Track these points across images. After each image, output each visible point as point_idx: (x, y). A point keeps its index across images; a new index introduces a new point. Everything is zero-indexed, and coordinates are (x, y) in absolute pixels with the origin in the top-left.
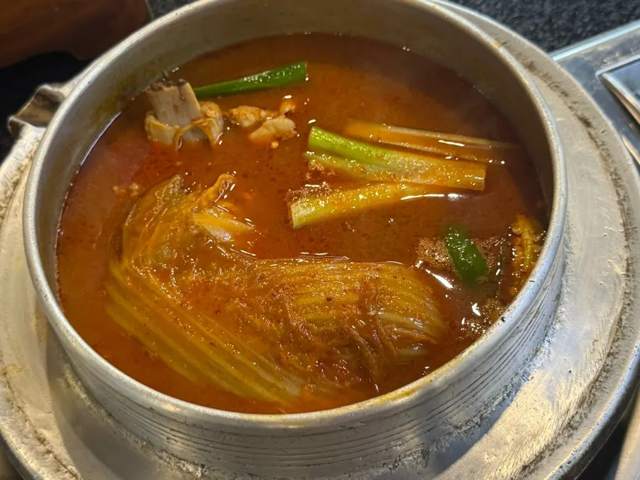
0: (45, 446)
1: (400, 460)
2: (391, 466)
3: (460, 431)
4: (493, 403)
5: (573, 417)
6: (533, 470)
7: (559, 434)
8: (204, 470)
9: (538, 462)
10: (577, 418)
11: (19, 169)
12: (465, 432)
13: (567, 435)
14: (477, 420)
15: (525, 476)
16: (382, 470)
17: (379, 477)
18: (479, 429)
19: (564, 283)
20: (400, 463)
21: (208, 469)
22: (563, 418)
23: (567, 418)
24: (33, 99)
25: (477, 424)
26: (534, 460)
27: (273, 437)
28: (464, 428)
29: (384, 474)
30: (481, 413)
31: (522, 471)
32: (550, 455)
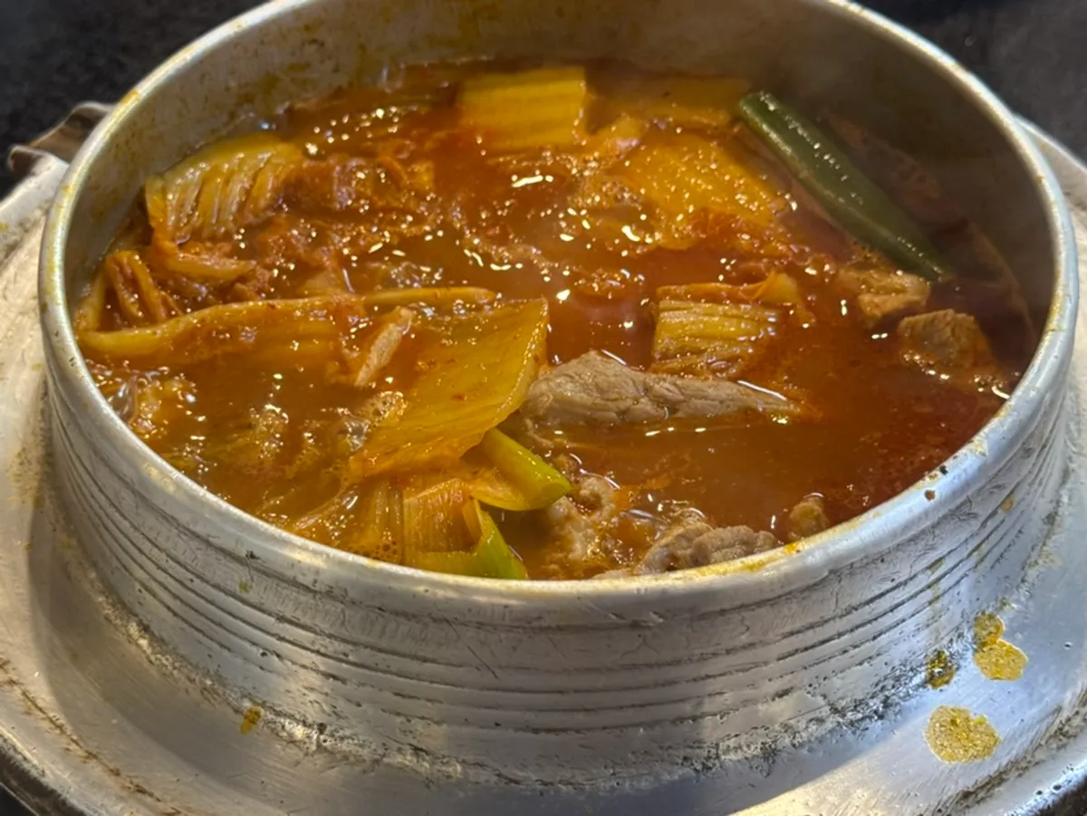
0: (6, 672)
1: (718, 757)
2: (699, 767)
3: (841, 720)
4: (911, 678)
5: (1069, 720)
6: (983, 799)
7: (1040, 745)
8: (322, 737)
9: (993, 786)
10: (1077, 721)
11: (21, 224)
12: (852, 723)
13: (1054, 746)
14: (876, 704)
15: (968, 807)
16: (680, 772)
17: (673, 783)
18: (880, 722)
19: (1065, 499)
20: (716, 762)
21: (332, 736)
22: (1050, 719)
23: (1058, 721)
24: (62, 125)
25: (876, 712)
26: (987, 783)
27: (480, 625)
28: (850, 715)
29: (684, 780)
30: (887, 693)
31: (961, 799)
32: (1020, 775)
